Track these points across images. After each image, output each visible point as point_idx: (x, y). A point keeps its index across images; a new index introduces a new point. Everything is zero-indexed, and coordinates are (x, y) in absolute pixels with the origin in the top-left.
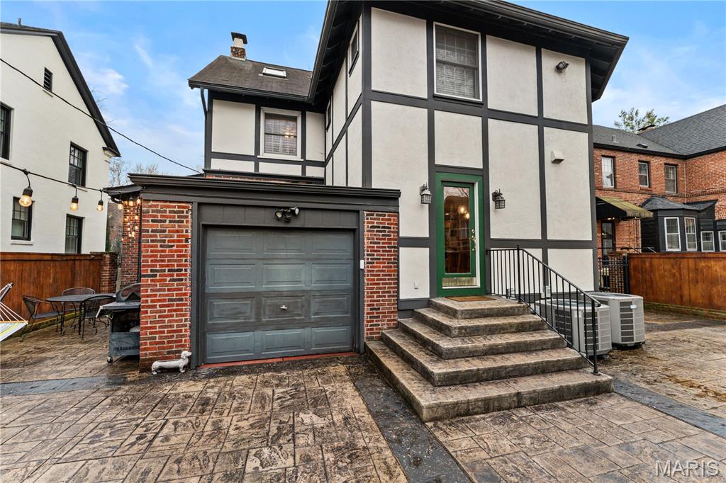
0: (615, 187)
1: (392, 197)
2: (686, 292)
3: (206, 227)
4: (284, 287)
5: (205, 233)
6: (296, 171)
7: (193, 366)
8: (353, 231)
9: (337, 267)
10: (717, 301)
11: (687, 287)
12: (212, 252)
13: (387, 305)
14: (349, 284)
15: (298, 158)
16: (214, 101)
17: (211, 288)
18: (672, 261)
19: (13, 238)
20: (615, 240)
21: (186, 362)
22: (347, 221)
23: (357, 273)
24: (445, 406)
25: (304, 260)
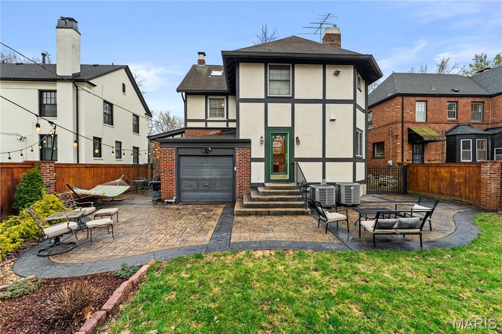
0: (426, 121)
1: (248, 142)
2: (430, 186)
3: (180, 155)
4: (207, 177)
5: (179, 158)
6: (224, 125)
7: (177, 202)
8: (233, 156)
9: (227, 170)
10: (443, 191)
11: (431, 182)
12: (182, 164)
13: (246, 185)
14: (231, 177)
15: (225, 119)
16: (188, 96)
17: (182, 177)
18: (426, 168)
19: (116, 158)
20: (424, 155)
21: (175, 200)
22: (230, 152)
23: (234, 172)
24: (242, 212)
25: (214, 167)
